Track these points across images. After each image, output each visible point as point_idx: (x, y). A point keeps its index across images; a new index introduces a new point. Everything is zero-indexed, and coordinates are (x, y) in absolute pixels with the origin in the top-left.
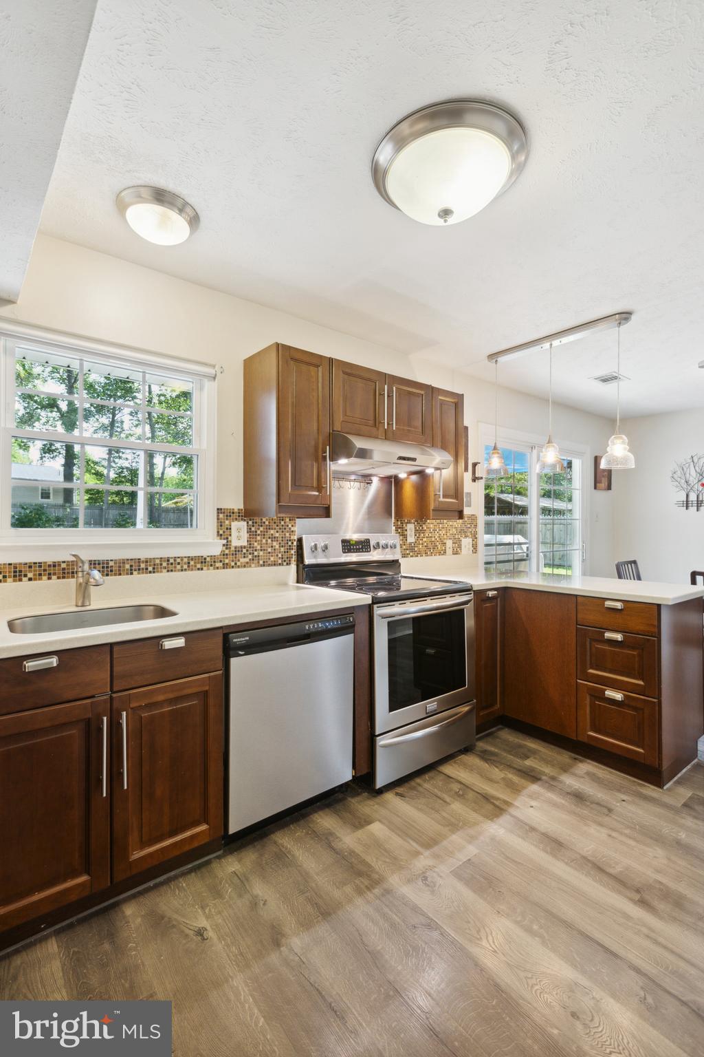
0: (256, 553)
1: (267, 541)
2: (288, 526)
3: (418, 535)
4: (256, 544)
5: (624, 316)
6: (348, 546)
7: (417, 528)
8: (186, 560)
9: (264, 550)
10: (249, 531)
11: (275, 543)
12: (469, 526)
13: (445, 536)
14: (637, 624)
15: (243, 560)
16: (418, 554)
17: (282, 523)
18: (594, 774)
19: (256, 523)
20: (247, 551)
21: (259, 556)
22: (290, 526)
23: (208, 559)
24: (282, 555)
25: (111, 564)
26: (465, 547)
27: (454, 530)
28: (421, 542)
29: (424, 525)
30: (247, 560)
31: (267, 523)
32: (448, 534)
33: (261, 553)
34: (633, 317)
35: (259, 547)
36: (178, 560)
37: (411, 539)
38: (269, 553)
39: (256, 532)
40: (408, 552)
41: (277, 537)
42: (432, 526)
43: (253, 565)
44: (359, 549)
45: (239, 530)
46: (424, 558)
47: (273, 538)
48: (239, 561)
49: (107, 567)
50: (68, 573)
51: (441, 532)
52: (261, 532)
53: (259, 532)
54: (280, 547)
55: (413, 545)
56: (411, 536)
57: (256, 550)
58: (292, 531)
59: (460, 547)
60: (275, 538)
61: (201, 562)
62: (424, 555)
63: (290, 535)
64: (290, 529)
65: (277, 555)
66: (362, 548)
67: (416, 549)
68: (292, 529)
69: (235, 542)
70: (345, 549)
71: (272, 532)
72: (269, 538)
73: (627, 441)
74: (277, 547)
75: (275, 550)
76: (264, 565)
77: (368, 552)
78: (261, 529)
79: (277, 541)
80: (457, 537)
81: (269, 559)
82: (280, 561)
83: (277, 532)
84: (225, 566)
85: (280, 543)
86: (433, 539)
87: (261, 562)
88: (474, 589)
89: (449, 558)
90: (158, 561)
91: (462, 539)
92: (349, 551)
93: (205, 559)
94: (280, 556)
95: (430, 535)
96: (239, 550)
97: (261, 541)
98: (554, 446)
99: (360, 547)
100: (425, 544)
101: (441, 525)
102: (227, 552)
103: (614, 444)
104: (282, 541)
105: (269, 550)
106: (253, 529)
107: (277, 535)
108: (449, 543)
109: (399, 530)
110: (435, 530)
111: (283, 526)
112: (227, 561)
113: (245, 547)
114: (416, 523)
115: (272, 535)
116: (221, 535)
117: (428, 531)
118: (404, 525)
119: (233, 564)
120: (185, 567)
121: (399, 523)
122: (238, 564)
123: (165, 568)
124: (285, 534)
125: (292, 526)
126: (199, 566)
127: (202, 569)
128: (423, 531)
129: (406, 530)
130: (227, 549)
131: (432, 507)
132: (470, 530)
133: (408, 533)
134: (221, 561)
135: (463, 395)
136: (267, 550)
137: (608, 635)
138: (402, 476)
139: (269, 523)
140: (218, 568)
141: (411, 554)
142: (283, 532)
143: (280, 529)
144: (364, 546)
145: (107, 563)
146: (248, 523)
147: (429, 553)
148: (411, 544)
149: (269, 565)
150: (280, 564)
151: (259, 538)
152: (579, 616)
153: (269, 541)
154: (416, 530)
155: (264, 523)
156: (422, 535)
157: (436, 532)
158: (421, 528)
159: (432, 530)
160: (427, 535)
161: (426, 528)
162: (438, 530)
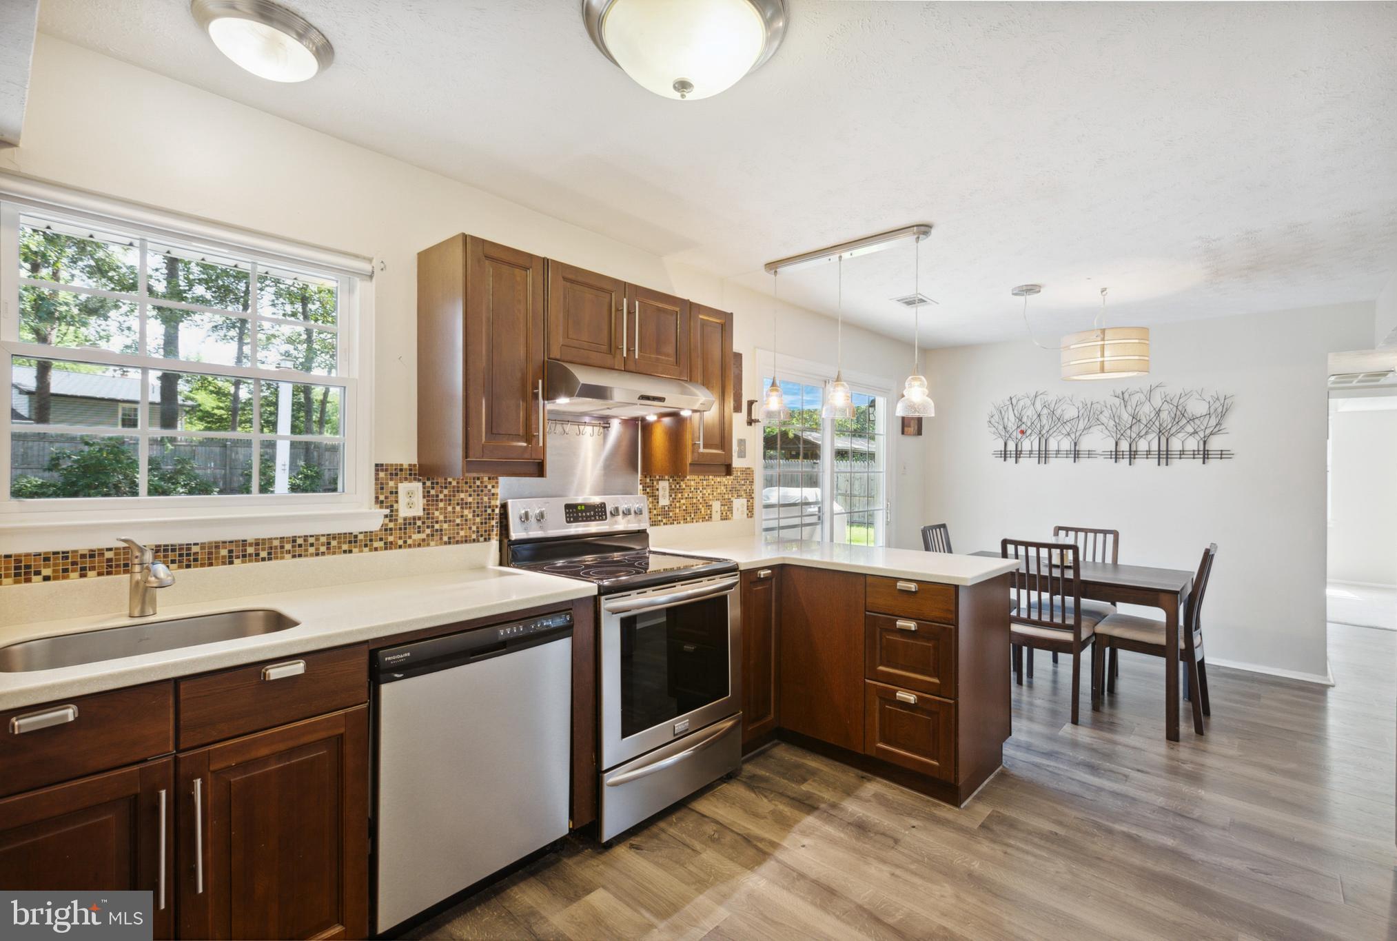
0: (437, 526)
1: (454, 508)
2: (486, 487)
3: (673, 496)
4: (437, 513)
5: (923, 229)
6: (574, 512)
7: (673, 487)
8: (323, 539)
9: (450, 521)
10: (427, 495)
11: (466, 512)
12: (743, 482)
13: (711, 497)
14: (933, 610)
15: (416, 537)
16: (674, 520)
17: (478, 483)
18: (883, 796)
19: (437, 483)
20: (423, 523)
21: (441, 530)
22: (490, 487)
23: (361, 537)
24: (478, 528)
25: (195, 549)
26: (738, 510)
27: (723, 488)
28: (678, 505)
29: (682, 483)
30: (423, 536)
31: (454, 483)
32: (715, 494)
33: (445, 526)
34: (933, 231)
35: (441, 518)
36: (311, 540)
37: (664, 501)
38: (458, 525)
39: (437, 496)
40: (660, 518)
41: (470, 503)
42: (692, 483)
43: (432, 543)
44: (590, 516)
45: (410, 494)
46: (682, 526)
47: (464, 504)
48: (410, 537)
49: (188, 555)
50: (118, 566)
51: (705, 492)
52: (445, 496)
53: (441, 496)
54: (474, 516)
55: (667, 508)
56: (664, 496)
57: (437, 522)
58: (493, 494)
59: (731, 510)
60: (466, 503)
61: (349, 542)
62: (682, 522)
63: (489, 499)
64: (490, 491)
65: (470, 528)
66: (595, 516)
67: (671, 514)
68: (493, 491)
69: (404, 512)
70: (570, 518)
71: (462, 495)
72: (458, 504)
73: (926, 383)
74: (470, 516)
75: (466, 520)
76: (450, 543)
77: (602, 520)
78: (446, 492)
79: (470, 508)
80: (726, 496)
81: (458, 533)
82: (474, 536)
83: (470, 495)
84: (388, 546)
85: (474, 511)
86: (695, 501)
87: (445, 539)
88: (742, 568)
89: (716, 524)
90: (276, 543)
91: (732, 499)
92: (576, 520)
93: (356, 536)
94: (474, 528)
95: (691, 495)
96: (410, 522)
97: (446, 508)
98: (843, 385)
99: (592, 513)
100: (684, 507)
101: (705, 482)
102: (391, 525)
103: (911, 386)
104: (478, 507)
105: (458, 521)
106: (433, 492)
107: (470, 499)
108: (716, 506)
109: (648, 490)
110: (696, 489)
111: (478, 487)
112: (391, 539)
113: (419, 518)
114: (671, 480)
115: (462, 499)
116: (382, 502)
117: (687, 490)
118: (655, 483)
119: (400, 542)
120: (323, 549)
121: (648, 480)
122: (409, 542)
123: (289, 552)
124: (482, 499)
125: (493, 487)
126: (345, 547)
127: (350, 551)
128: (681, 490)
129: (658, 490)
130: (390, 521)
131: (689, 460)
132: (744, 487)
133: (661, 493)
134: (381, 539)
135: (732, 314)
136: (454, 521)
137: (901, 623)
138: (651, 418)
139: (458, 483)
140: (376, 549)
141: (664, 521)
142: (478, 495)
143: (474, 491)
144: (597, 512)
145: (189, 549)
146: (424, 484)
147: (688, 519)
148: (663, 507)
149: (457, 542)
150: (474, 540)
151: (441, 505)
152: (868, 600)
153: (458, 508)
154: (671, 489)
155: (450, 483)
156: (680, 495)
157: (699, 491)
158: (678, 486)
159: (692, 489)
160: (686, 496)
161: (684, 486)
162: (701, 489)
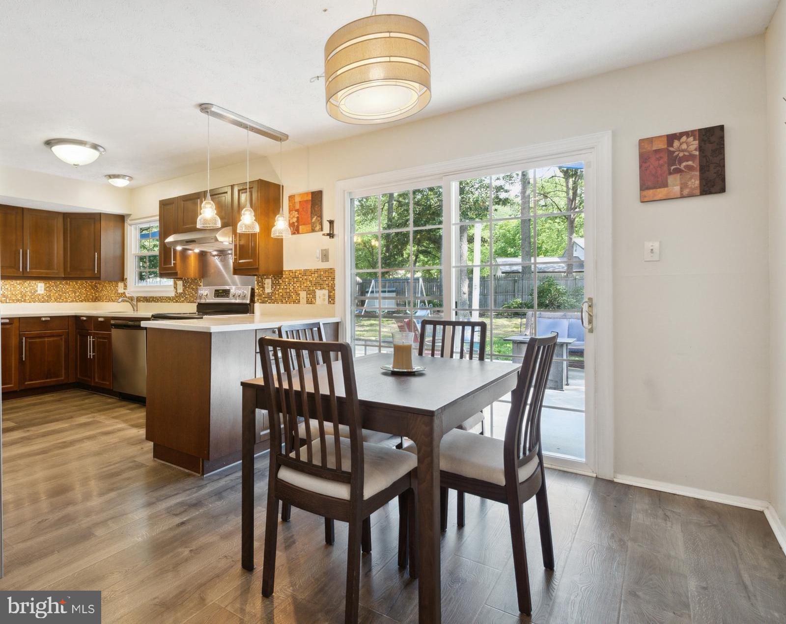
0: (186, 296)
2: (198, 283)
3: (274, 287)
4: (186, 292)
6: (218, 293)
7: (274, 282)
8: (165, 298)
9: (189, 295)
10: (184, 285)
11: (193, 292)
12: (325, 279)
13: (299, 288)
16: (274, 301)
17: (196, 281)
19: (186, 281)
20: (183, 295)
21: (187, 298)
26: (320, 297)
27: (308, 283)
28: (277, 292)
29: (280, 280)
30: (183, 299)
32: (302, 287)
35: (187, 294)
37: (268, 290)
38: (191, 296)
40: (266, 299)
42: (287, 280)
43: (185, 302)
45: (180, 285)
46: (280, 305)
51: (295, 285)
53: (187, 286)
54: (195, 293)
55: (270, 294)
58: (200, 285)
59: (314, 297)
60: (193, 289)
62: (280, 302)
63: (199, 287)
66: (225, 295)
67: (273, 298)
69: (179, 291)
70: (216, 295)
71: (192, 285)
72: (191, 289)
75: (193, 295)
77: (228, 297)
78: (188, 284)
80: (311, 288)
81: (191, 299)
82: (195, 301)
84: (177, 302)
86: (288, 291)
87: (188, 301)
89: (303, 306)
91: (316, 290)
92: (218, 296)
93: (170, 298)
94: (195, 298)
95: (285, 287)
96: (181, 294)
97: (188, 290)
100: (281, 294)
101: (295, 279)
102: (177, 295)
104: (196, 290)
107: (194, 287)
108: (303, 295)
109: (260, 284)
110: (289, 283)
112: (177, 299)
113: (182, 293)
114: (273, 279)
115: (192, 287)
117: (283, 284)
118: (264, 280)
121: (260, 279)
122: (180, 301)
124: (197, 287)
125: (200, 282)
128: (279, 284)
129: (265, 284)
130: (176, 293)
132: (327, 282)
133: (266, 286)
134: (175, 299)
139: (191, 281)
140: (174, 302)
141: (269, 301)
143: (195, 284)
144: (226, 293)
146: (184, 281)
147: (284, 301)
148: (269, 293)
149: (191, 302)
154: (273, 283)
155: (189, 281)
156: (278, 287)
157: (291, 285)
158: (277, 282)
159: (287, 283)
160: (282, 287)
161: (281, 282)
162: (292, 283)
